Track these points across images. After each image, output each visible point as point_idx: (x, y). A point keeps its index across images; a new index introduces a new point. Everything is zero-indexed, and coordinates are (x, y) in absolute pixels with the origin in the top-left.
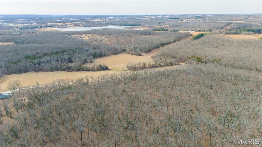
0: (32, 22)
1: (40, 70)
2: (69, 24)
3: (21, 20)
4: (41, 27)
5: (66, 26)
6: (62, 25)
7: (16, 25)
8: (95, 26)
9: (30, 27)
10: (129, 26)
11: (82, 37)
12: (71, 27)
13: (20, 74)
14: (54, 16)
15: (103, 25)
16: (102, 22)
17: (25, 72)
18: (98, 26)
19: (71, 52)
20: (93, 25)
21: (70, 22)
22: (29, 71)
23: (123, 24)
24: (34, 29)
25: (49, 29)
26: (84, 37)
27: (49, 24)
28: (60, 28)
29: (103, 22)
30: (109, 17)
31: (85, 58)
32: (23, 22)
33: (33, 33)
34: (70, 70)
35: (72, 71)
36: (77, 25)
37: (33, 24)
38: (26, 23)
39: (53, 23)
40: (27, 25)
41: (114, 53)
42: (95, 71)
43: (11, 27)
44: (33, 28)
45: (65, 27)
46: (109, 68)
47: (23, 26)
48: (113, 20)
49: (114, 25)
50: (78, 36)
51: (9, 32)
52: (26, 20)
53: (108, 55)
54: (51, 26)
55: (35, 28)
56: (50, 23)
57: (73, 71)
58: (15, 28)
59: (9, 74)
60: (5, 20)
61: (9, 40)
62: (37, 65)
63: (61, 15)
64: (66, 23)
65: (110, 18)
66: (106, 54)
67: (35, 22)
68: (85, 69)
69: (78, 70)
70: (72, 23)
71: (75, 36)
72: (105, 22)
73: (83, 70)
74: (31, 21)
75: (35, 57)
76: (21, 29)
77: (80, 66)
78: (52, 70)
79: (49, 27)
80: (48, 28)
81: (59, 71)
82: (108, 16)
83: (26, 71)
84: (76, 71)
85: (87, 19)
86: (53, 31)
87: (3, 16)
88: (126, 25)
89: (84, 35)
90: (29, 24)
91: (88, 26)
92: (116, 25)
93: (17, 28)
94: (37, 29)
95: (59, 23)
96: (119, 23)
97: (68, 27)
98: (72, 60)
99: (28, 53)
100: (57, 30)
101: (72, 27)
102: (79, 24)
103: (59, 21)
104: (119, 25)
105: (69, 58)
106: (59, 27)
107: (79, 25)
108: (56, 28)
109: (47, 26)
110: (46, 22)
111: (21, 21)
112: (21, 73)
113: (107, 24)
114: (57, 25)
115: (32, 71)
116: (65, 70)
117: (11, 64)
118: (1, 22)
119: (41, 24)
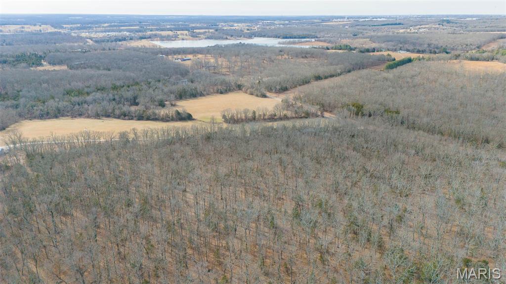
0: (123, 29)
1: (80, 115)
2: (182, 34)
3: (106, 25)
4: (131, 39)
5: (175, 38)
6: (168, 36)
7: (93, 35)
8: (228, 38)
9: (113, 39)
10: (292, 38)
11: (185, 60)
12: (183, 39)
14: (170, 17)
15: (242, 36)
16: (245, 31)
17: (56, 117)
18: (232, 38)
20: (225, 37)
21: (186, 30)
22: (63, 116)
23: (282, 34)
24: (118, 42)
25: (142, 43)
26: (188, 59)
27: (149, 33)
28: (163, 40)
29: (248, 30)
30: (264, 20)
31: (160, 97)
32: (109, 28)
33: (110, 49)
34: (127, 117)
35: (129, 119)
36: (195, 36)
37: (121, 34)
38: (110, 31)
39: (154, 32)
40: (111, 34)
41: (219, 91)
42: (168, 121)
43: (81, 38)
44: (118, 40)
45: (174, 39)
46: (194, 117)
47: (104, 37)
48: (268, 27)
49: (264, 36)
51: (71, 47)
52: (115, 26)
53: (208, 95)
54: (150, 37)
55: (120, 40)
56: (151, 31)
57: (132, 119)
58: (88, 40)
60: (79, 25)
61: (62, 62)
62: (77, 107)
64: (179, 32)
65: (265, 23)
66: (205, 93)
67: (126, 29)
68: (152, 117)
69: (140, 118)
70: (189, 31)
73: (148, 119)
75: (80, 93)
76: (96, 42)
77: (144, 111)
78: (97, 116)
79: (145, 38)
80: (143, 40)
83: (58, 115)
84: (136, 120)
85: (221, 25)
86: (147, 46)
87: (81, 18)
88: (286, 38)
89: (190, 56)
90: (114, 33)
92: (267, 37)
93: (91, 39)
94: (124, 43)
95: (167, 32)
96: (275, 34)
97: (179, 40)
98: (139, 100)
100: (154, 46)
101: (186, 39)
102: (199, 33)
103: (168, 29)
104: (274, 37)
106: (163, 38)
107: (200, 36)
108: (157, 40)
109: (142, 38)
110: (145, 31)
111: (106, 27)
112: (49, 118)
113: (251, 36)
114: (161, 35)
115: (68, 116)
116: (119, 117)
117: (36, 103)
118: (71, 27)
119: (134, 33)
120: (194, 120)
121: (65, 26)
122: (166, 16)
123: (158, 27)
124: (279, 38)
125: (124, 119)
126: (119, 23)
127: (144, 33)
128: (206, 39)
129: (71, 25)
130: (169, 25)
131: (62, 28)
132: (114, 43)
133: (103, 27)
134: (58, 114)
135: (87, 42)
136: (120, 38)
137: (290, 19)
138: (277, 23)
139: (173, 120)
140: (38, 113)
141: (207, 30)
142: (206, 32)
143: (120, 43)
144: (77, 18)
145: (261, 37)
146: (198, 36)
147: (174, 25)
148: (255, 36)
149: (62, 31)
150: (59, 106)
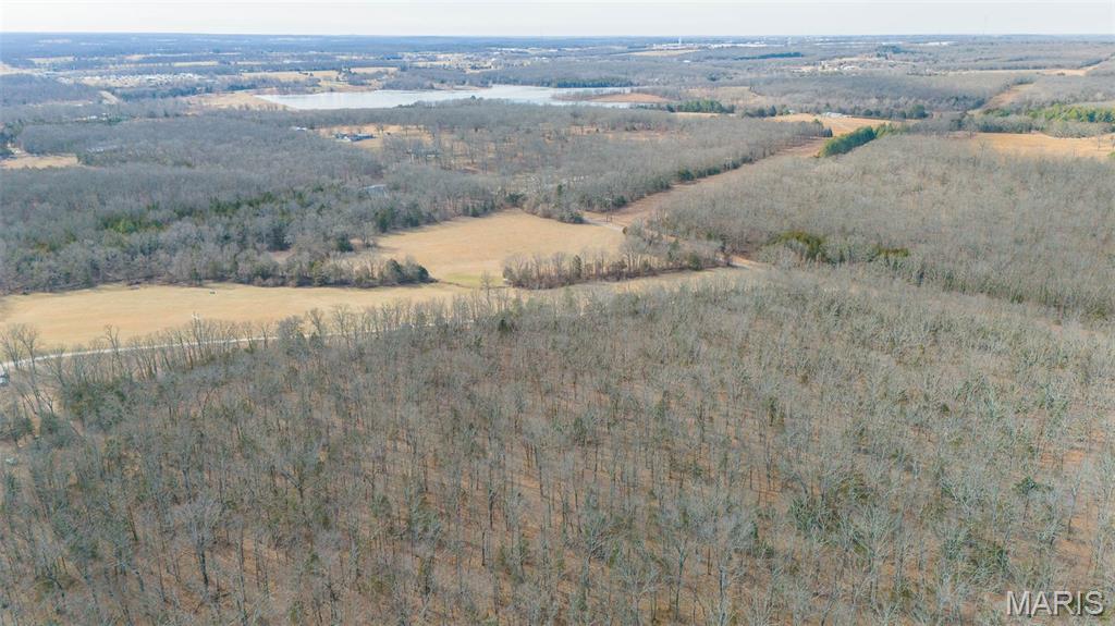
0: (180, 68)
1: (150, 278)
2: (326, 79)
3: (136, 57)
4: (209, 90)
5: (312, 87)
6: (296, 82)
7: (112, 81)
8: (436, 85)
9: (165, 90)
10: (579, 86)
11: (360, 139)
12: (332, 90)
13: (68, 293)
14: (280, 39)
15: (467, 82)
16: (469, 71)
18: (445, 86)
19: (294, 204)
20: (427, 83)
21: (333, 69)
23: (554, 78)
24: (180, 98)
25: (239, 100)
26: (368, 137)
27: (246, 76)
28: (286, 93)
29: (474, 68)
30: (503, 47)
31: (340, 229)
32: (145, 65)
34: (270, 281)
35: (276, 285)
36: (358, 83)
37: (179, 78)
38: (150, 72)
39: (260, 75)
40: (157, 78)
41: (471, 210)
42: (371, 286)
43: (86, 88)
44: (177, 92)
45: (310, 89)
46: (432, 275)
47: (140, 85)
48: (516, 62)
49: (515, 82)
50: (345, 130)
51: (73, 112)
52: (158, 60)
53: (445, 219)
54: (252, 86)
55: (183, 94)
56: (251, 71)
57: (283, 285)
58: (105, 94)
59: (24, 294)
60: (70, 59)
61: (63, 148)
62: (140, 258)
63: (306, 37)
64: (318, 74)
65: (506, 52)
66: (437, 216)
67: (190, 67)
68: (332, 279)
69: (304, 281)
70: (340, 71)
71: (331, 133)
72: (478, 71)
73: (324, 283)
74: (178, 64)
75: (137, 223)
76: (126, 97)
77: (312, 265)
78: (196, 279)
79: (242, 88)
80: (238, 93)
81: (226, 285)
82: (502, 43)
85: (407, 57)
86: (254, 106)
87: (69, 41)
88: (565, 85)
89: (370, 130)
90: (163, 77)
91: (406, 89)
92: (522, 84)
93: (111, 90)
94: (193, 99)
95: (290, 73)
96: (538, 76)
97: (322, 92)
98: (288, 239)
99: (119, 203)
100: (270, 106)
101: (340, 90)
102: (366, 76)
103: (288, 65)
104: (537, 85)
105: (274, 230)
106: (284, 88)
107: (368, 81)
108: (271, 93)
109: (234, 88)
110: (237, 70)
111: (139, 62)
113: (485, 81)
114: (278, 81)
115: (118, 281)
116: (249, 281)
117: (35, 251)
118: (53, 64)
119: (212, 77)
120: (432, 281)
121: (36, 61)
122: (271, 36)
123: (265, 63)
124: (549, 85)
125: (263, 286)
126: (166, 52)
127: (236, 77)
128: (384, 88)
129: (53, 60)
130: (288, 58)
131: (30, 65)
132: (171, 99)
133: (130, 62)
134: (93, 277)
135: (103, 98)
136: (183, 88)
137: (559, 44)
138: (534, 53)
139: (384, 283)
140: (45, 275)
141: (381, 69)
142: (379, 74)
143: (184, 99)
144: (60, 41)
145: (506, 83)
146: (364, 81)
147: (300, 57)
148: (494, 82)
149: (35, 73)
150: (96, 257)
